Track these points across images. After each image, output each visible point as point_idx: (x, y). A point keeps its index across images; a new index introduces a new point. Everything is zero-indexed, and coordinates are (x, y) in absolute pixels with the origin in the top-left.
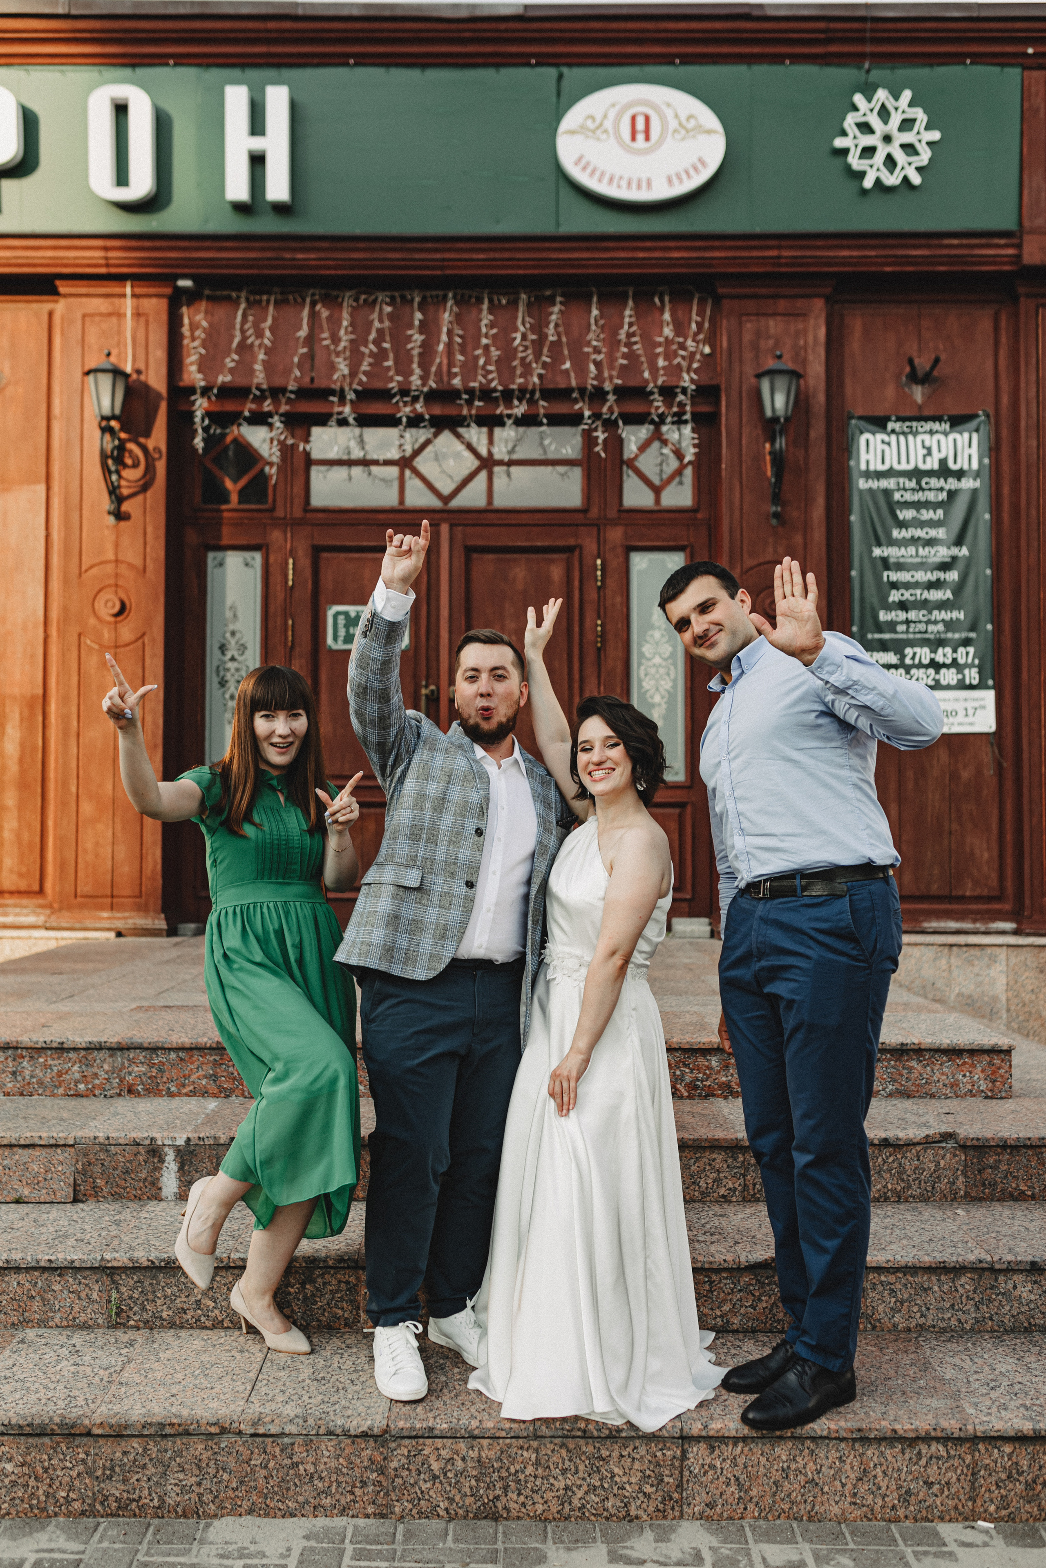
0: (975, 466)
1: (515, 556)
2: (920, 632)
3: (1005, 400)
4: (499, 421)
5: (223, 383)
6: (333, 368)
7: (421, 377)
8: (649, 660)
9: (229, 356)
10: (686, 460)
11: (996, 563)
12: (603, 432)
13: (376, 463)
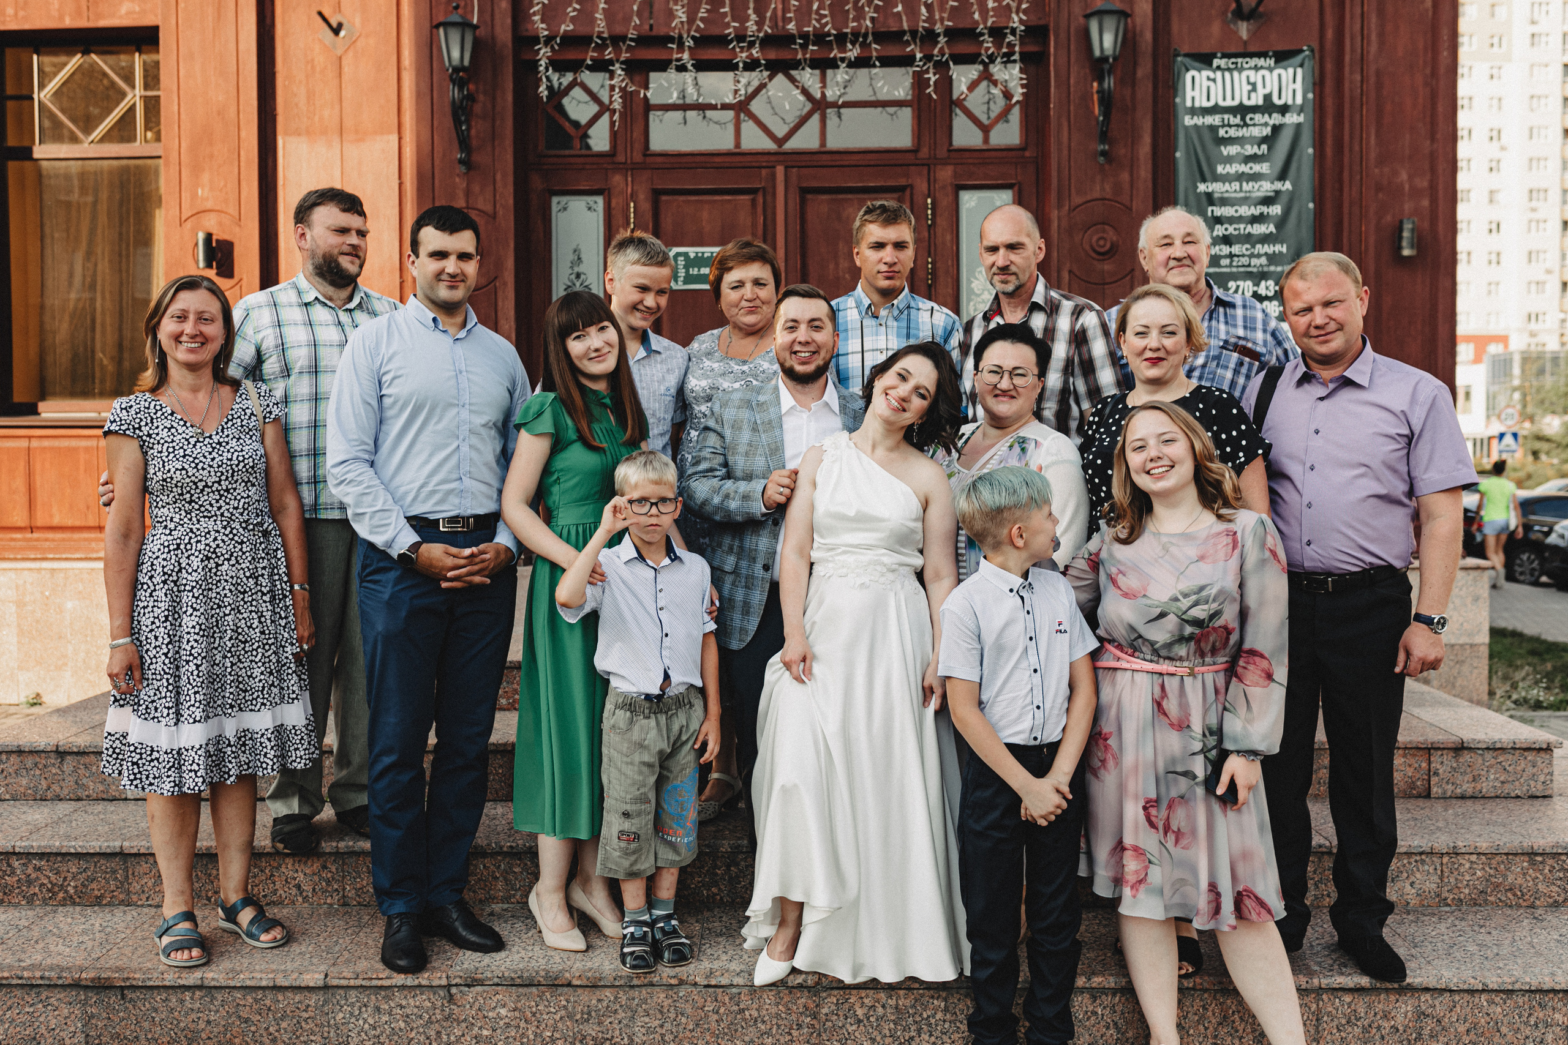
0: (1299, 100)
1: (850, 196)
2: (1243, 266)
3: (1330, 34)
4: (833, 64)
5: (565, 31)
6: (671, 15)
7: (757, 23)
8: (978, 295)
9: (570, 5)
10: (1014, 100)
11: (1319, 197)
12: (935, 74)
13: (713, 107)
